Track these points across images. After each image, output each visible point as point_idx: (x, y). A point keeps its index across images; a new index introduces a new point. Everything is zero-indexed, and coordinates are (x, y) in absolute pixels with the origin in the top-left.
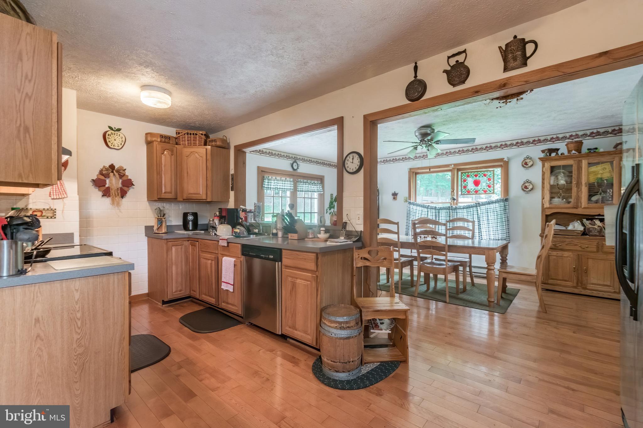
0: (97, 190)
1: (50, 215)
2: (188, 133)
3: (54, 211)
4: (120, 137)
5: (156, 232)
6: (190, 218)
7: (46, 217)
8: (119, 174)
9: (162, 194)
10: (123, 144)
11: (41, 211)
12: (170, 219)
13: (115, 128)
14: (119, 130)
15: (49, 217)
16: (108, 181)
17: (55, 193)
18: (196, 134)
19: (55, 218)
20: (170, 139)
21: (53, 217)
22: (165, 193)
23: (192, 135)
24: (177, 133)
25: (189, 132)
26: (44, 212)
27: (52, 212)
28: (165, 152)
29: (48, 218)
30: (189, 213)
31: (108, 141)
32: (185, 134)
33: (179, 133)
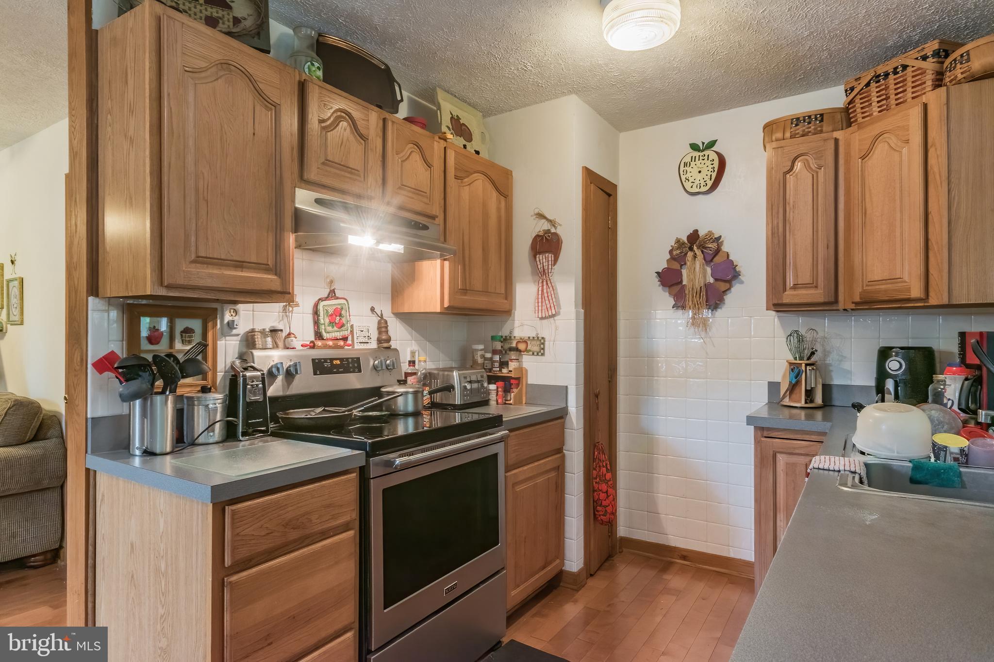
0: (667, 294)
1: (536, 349)
2: (879, 76)
3: (541, 341)
4: (709, 163)
5: (787, 401)
6: (893, 365)
7: (531, 353)
8: (702, 252)
9: (785, 290)
10: (714, 175)
11: (526, 342)
12: (846, 366)
13: (703, 143)
14: (712, 144)
15: (535, 354)
16: (684, 272)
17: (540, 308)
18: (905, 67)
19: (543, 354)
20: (822, 121)
21: (541, 352)
22: (795, 287)
23: (892, 77)
24: (846, 91)
25: (881, 70)
26: (529, 342)
27: (538, 343)
28: (799, 165)
29: (533, 354)
30: (892, 348)
31: (683, 180)
32: (868, 85)
33: (852, 89)
